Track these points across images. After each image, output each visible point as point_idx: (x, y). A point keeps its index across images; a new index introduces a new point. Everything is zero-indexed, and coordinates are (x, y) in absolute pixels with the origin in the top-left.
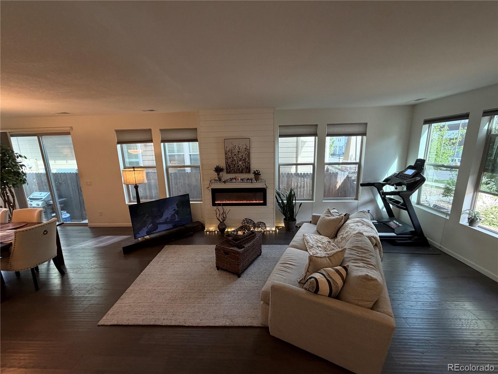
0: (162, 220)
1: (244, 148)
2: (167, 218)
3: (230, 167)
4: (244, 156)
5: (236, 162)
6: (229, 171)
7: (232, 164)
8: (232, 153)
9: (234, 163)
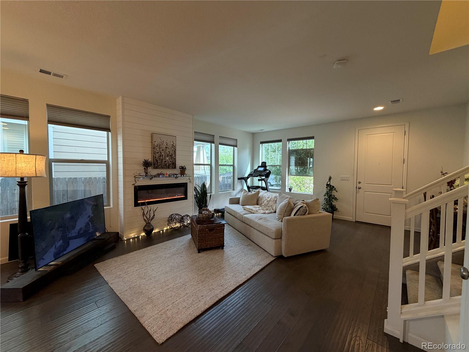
0: (74, 233)
1: (171, 145)
2: (81, 229)
3: (158, 162)
4: (171, 152)
5: (164, 157)
6: (157, 166)
7: (160, 159)
8: (160, 148)
9: (162, 158)
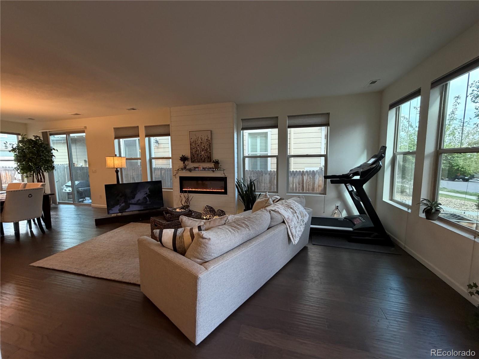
0: (133, 201)
1: (206, 139)
2: (139, 200)
3: (194, 157)
4: (206, 146)
5: (199, 152)
6: (194, 161)
7: (196, 154)
8: (196, 144)
9: (197, 153)
